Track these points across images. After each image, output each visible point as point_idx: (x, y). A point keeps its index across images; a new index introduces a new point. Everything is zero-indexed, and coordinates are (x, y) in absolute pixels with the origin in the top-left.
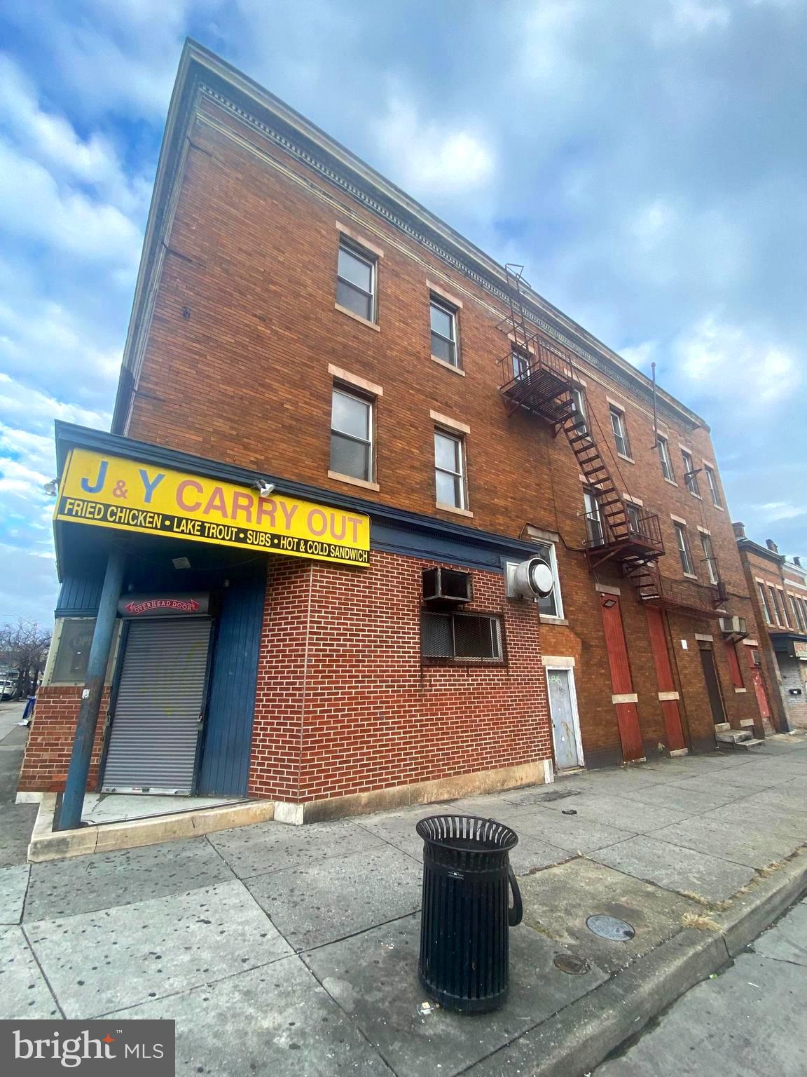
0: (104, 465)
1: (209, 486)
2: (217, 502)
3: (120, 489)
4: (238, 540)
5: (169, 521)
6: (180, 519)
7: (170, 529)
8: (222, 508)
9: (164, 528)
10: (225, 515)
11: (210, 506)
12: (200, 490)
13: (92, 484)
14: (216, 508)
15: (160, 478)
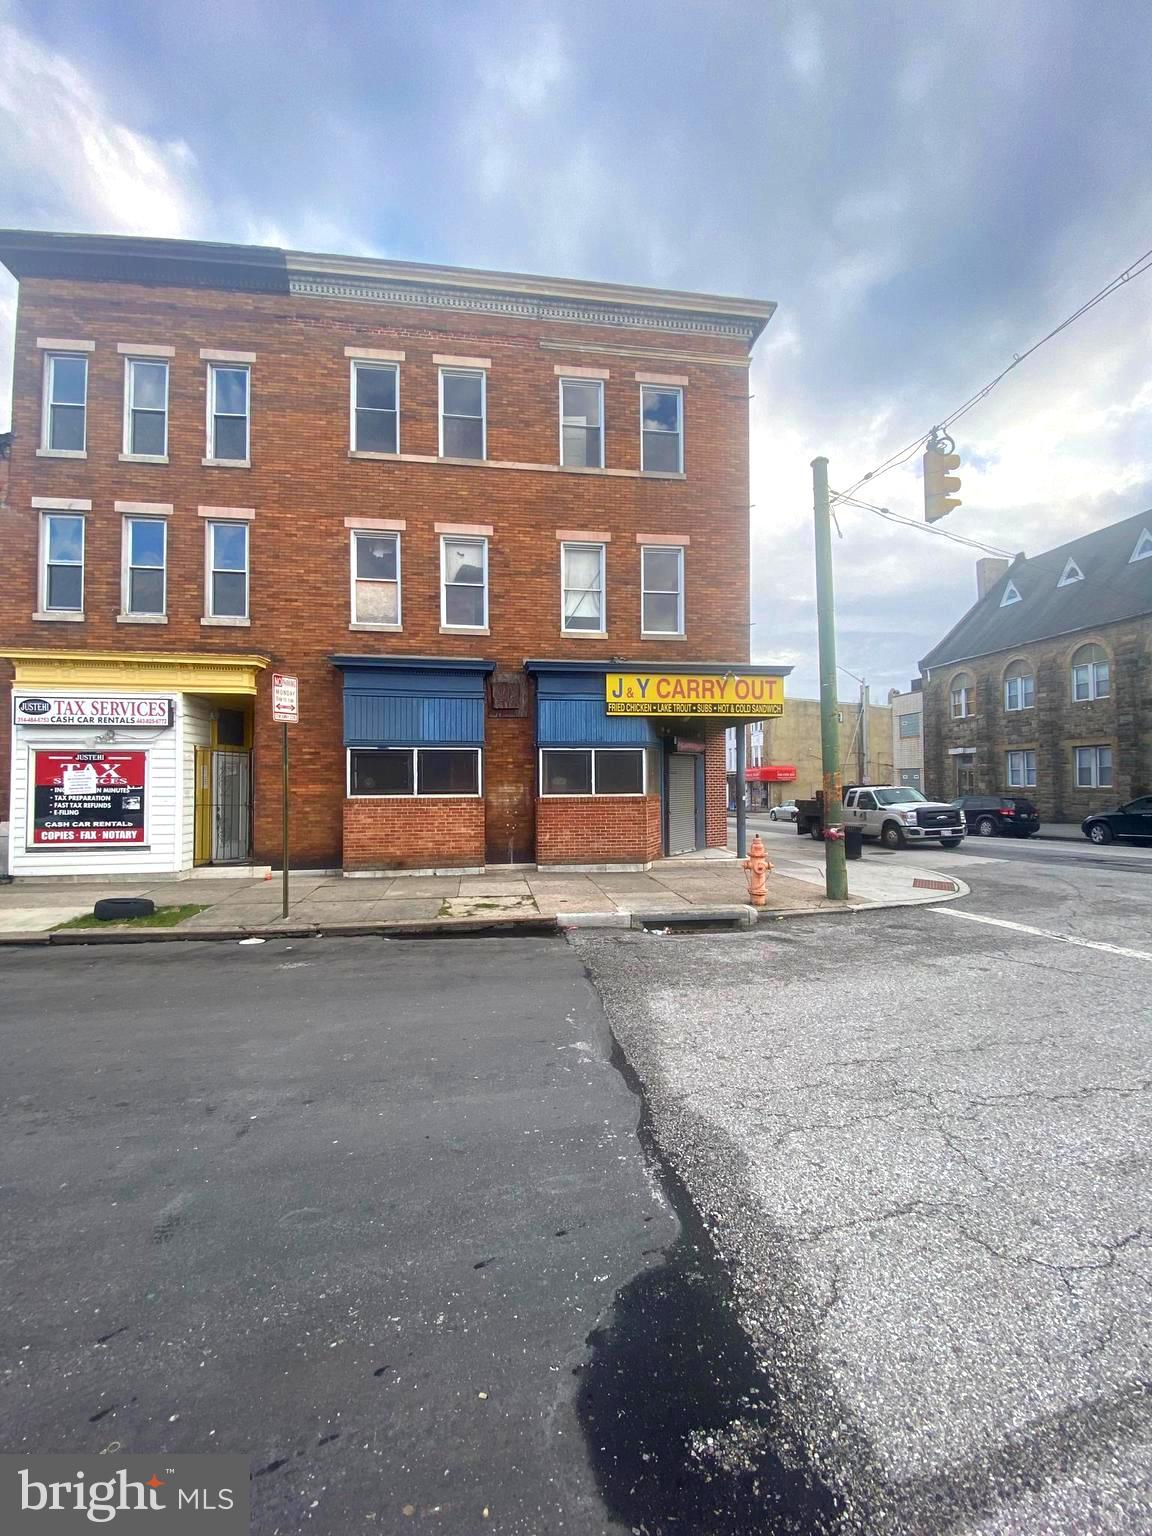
0: (621, 680)
1: (673, 679)
2: (679, 689)
3: (630, 694)
4: (693, 711)
5: (655, 706)
6: (660, 704)
7: (656, 711)
8: (682, 692)
9: (654, 711)
10: (684, 697)
11: (675, 692)
12: (669, 684)
13: (617, 693)
14: (678, 693)
15: (647, 681)
